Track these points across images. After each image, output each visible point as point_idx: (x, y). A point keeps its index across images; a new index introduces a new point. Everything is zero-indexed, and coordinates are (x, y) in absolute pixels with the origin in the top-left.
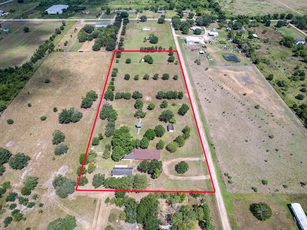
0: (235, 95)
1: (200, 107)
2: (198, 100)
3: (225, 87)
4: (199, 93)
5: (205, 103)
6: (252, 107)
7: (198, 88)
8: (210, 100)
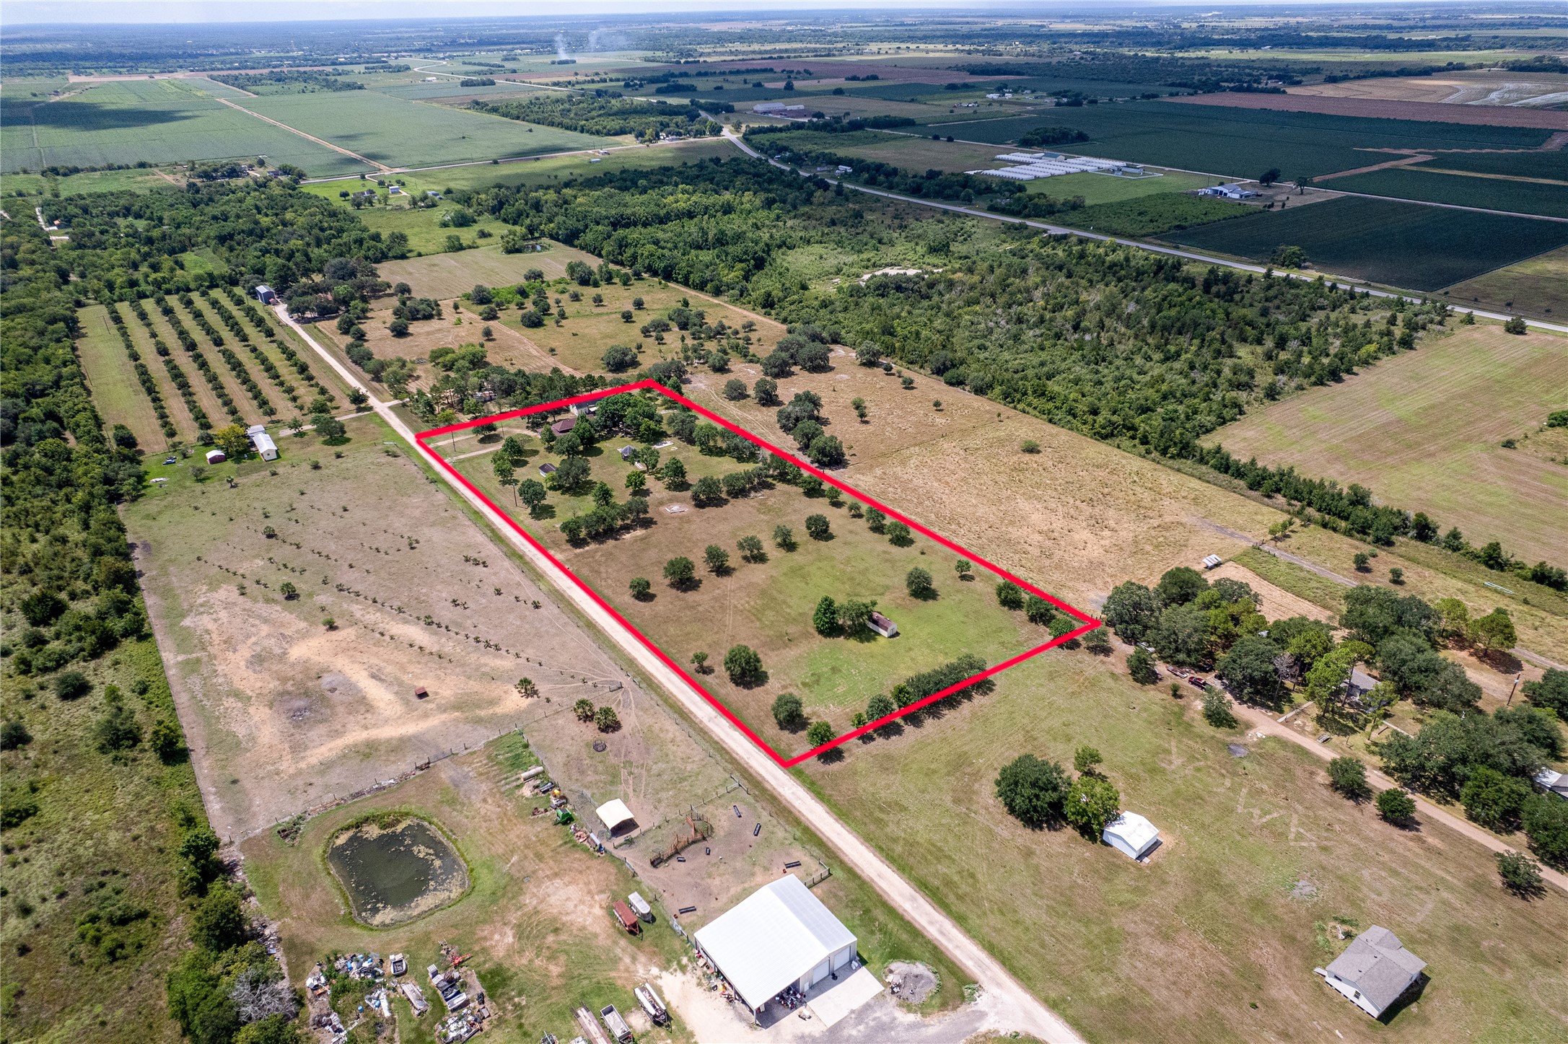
0: (373, 616)
1: (497, 538)
2: (514, 555)
3: (416, 633)
4: (517, 576)
5: (482, 555)
6: (310, 595)
7: (530, 592)
8: (470, 567)
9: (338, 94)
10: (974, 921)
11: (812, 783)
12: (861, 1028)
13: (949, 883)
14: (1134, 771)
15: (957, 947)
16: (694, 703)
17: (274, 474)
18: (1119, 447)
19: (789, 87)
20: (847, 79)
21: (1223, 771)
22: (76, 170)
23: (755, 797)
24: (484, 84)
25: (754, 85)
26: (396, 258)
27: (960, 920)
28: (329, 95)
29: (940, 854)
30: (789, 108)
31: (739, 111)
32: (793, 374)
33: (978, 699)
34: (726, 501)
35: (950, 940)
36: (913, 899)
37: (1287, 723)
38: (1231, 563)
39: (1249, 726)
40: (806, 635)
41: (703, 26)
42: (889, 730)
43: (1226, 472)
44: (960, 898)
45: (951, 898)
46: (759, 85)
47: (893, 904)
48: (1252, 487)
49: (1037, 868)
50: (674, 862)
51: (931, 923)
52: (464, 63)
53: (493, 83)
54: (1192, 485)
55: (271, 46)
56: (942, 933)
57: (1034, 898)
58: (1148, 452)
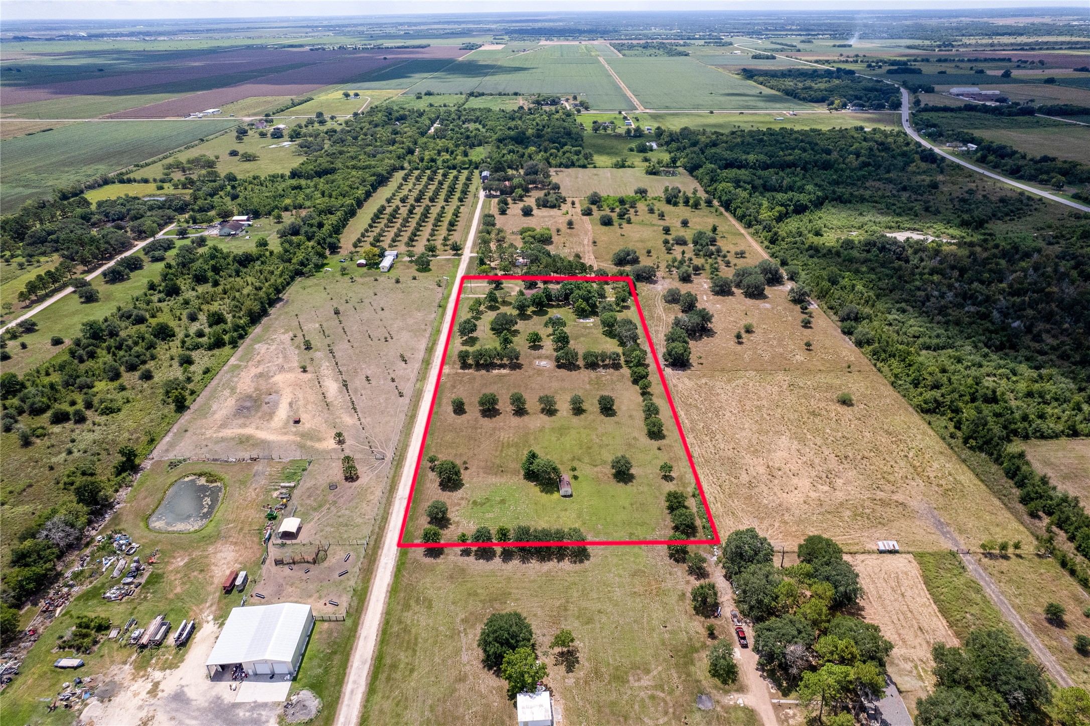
0: (326, 371)
2: (427, 362)
3: (333, 388)
4: (413, 375)
5: (412, 356)
6: (316, 350)
7: (408, 386)
8: (398, 361)
9: (672, 58)
10: (377, 698)
11: (403, 564)
12: (248, 714)
13: (394, 667)
14: (604, 670)
15: (349, 705)
16: (405, 485)
17: (376, 280)
18: (929, 423)
19: (1007, 75)
20: (1076, 70)
21: (671, 710)
22: (483, 94)
23: (367, 554)
24: (768, 58)
25: (976, 72)
26: (580, 166)
27: (371, 690)
28: (666, 59)
29: (412, 647)
30: (984, 92)
31: (938, 93)
32: (732, 294)
33: (566, 565)
34: (579, 368)
35: (350, 699)
36: (364, 663)
37: (778, 707)
38: (910, 557)
39: (741, 689)
40: (515, 472)
41: (991, 20)
42: (485, 554)
43: (1012, 478)
44: (388, 679)
45: (383, 677)
46: (982, 72)
47: (351, 659)
48: (1024, 500)
49: (454, 690)
50: (286, 567)
51: (355, 682)
52: (772, 43)
53: (774, 58)
54: (961, 478)
55: (664, 26)
56: (352, 692)
57: (427, 708)
58: (952, 436)
